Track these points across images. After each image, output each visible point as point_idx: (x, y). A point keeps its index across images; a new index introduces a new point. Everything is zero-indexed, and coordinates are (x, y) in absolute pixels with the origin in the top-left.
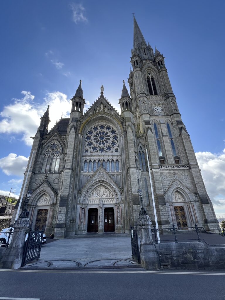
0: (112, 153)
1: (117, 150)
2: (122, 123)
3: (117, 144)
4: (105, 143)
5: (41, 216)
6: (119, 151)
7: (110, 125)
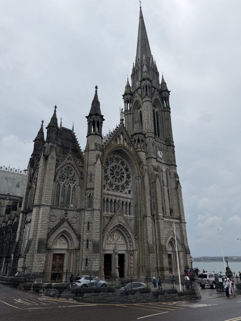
0: (126, 195)
1: (129, 192)
2: (140, 165)
4: (120, 181)
5: (56, 262)
7: (125, 161)
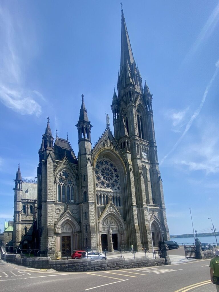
0: (116, 190)
1: (118, 188)
2: (126, 165)
3: (119, 182)
4: (111, 180)
5: (65, 242)
6: (120, 188)
7: (113, 163)
